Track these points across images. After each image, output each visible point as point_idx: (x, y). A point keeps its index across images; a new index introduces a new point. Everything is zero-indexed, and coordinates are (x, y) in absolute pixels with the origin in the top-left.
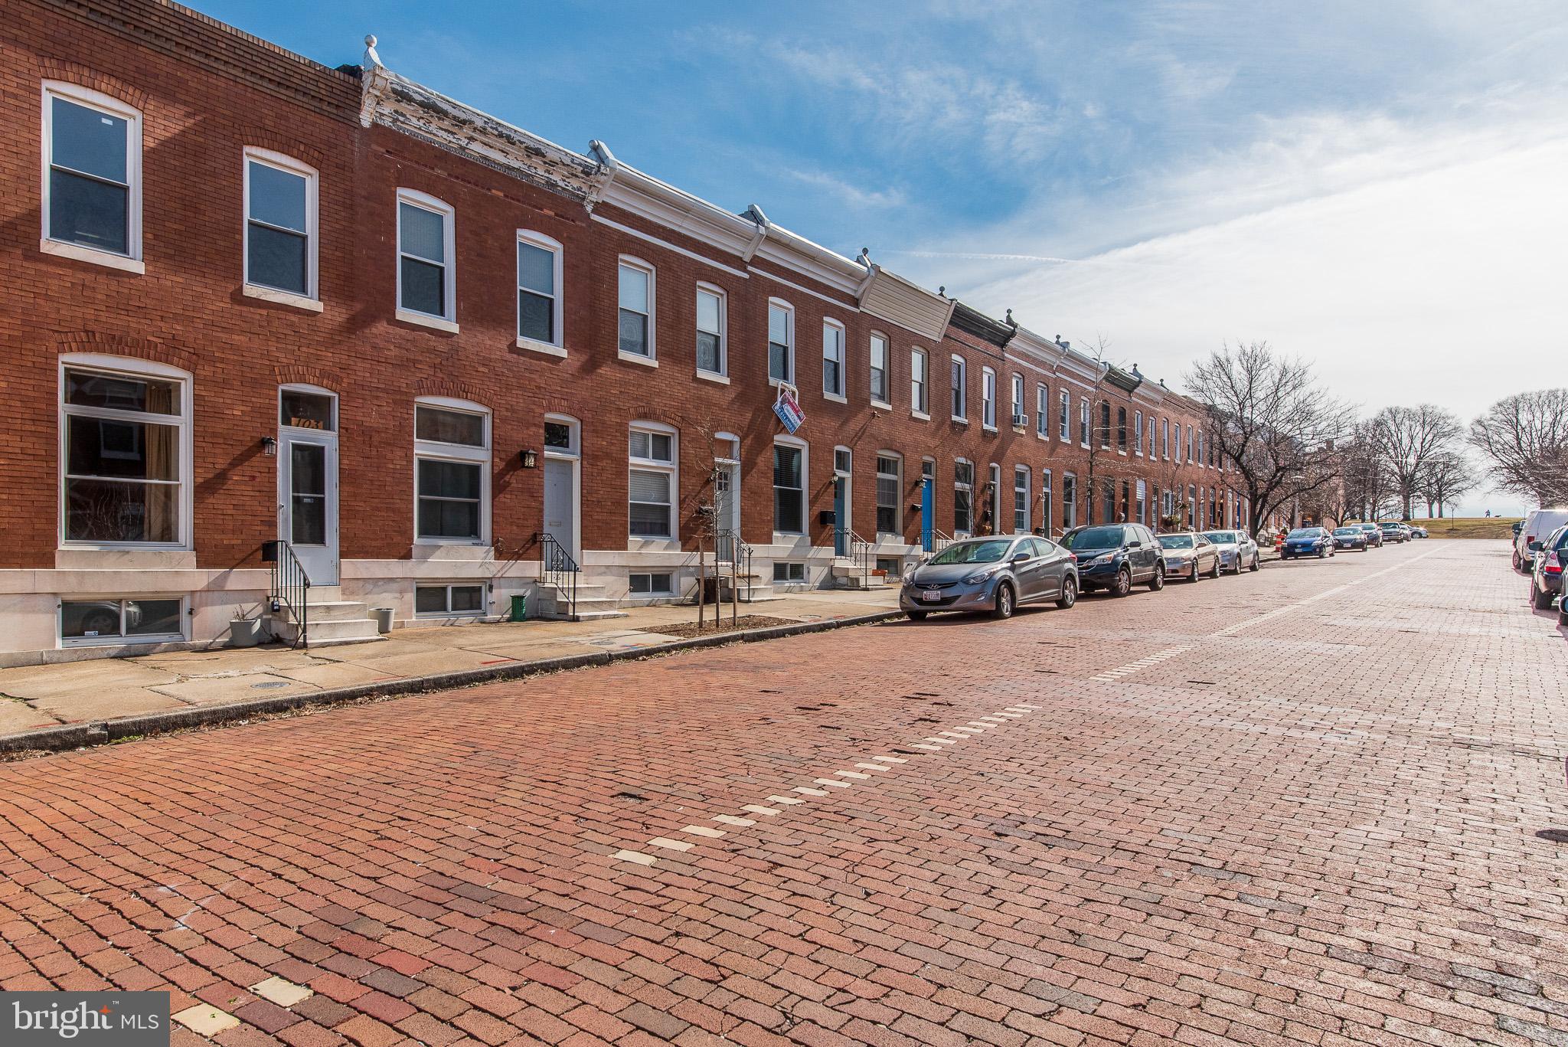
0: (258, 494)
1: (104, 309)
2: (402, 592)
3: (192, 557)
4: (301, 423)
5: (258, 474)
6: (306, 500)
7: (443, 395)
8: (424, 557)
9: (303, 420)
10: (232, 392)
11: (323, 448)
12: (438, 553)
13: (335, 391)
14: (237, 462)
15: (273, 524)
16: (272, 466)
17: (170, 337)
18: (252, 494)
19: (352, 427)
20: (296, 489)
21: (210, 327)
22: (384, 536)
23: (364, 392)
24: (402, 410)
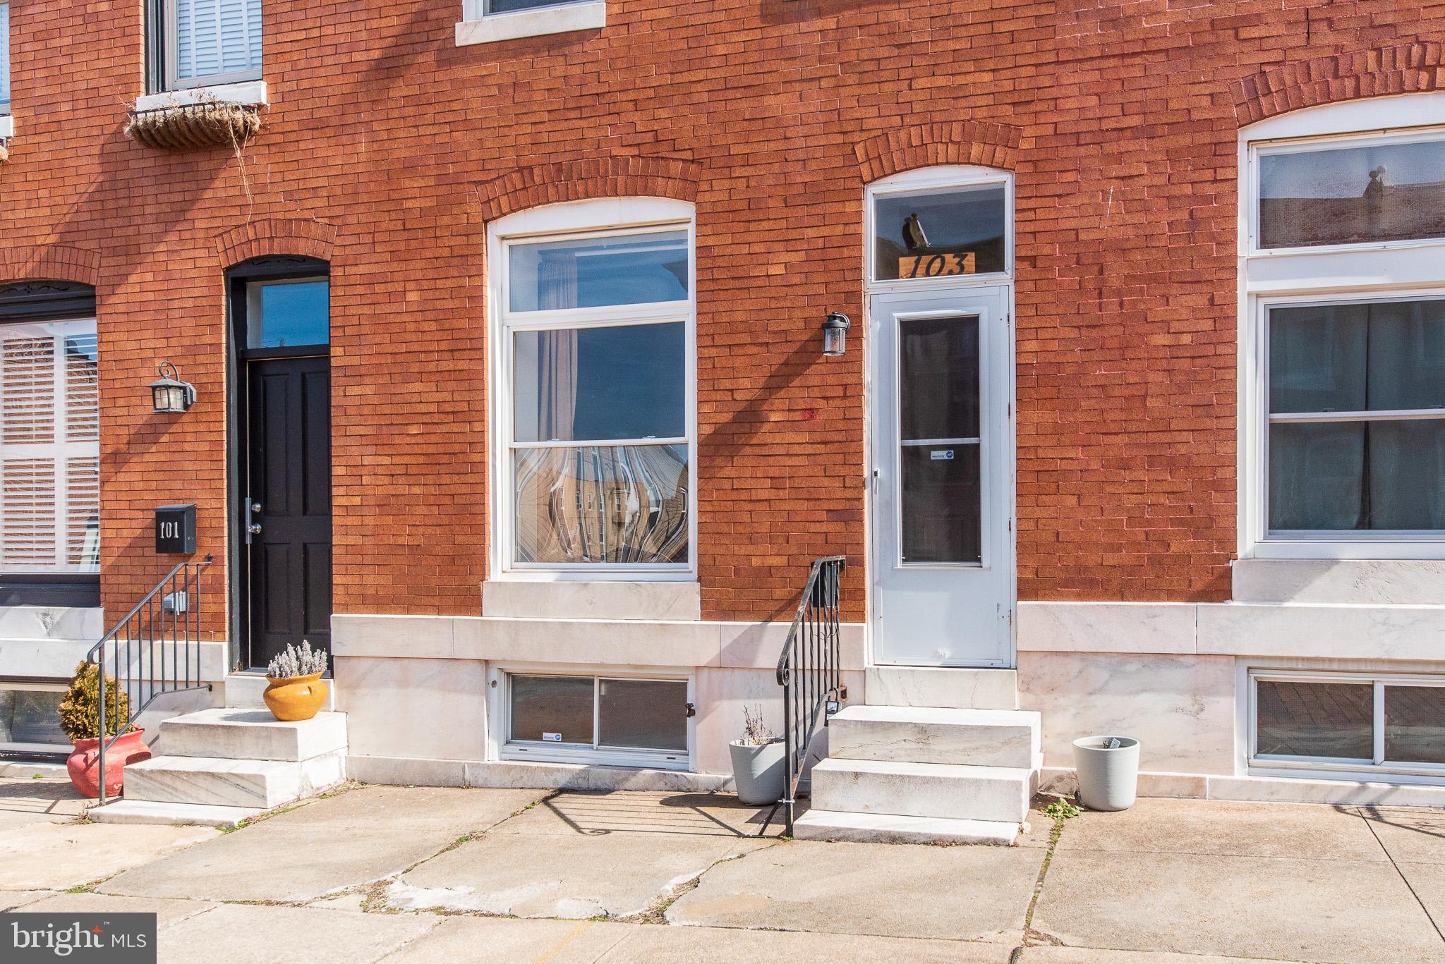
0: (821, 449)
1: (546, 117)
2: (1199, 692)
3: (692, 593)
4: (922, 268)
5: (821, 404)
6: (936, 455)
7: (1343, 98)
8: (1275, 595)
9: (925, 259)
10: (765, 225)
11: (974, 321)
12: (1322, 582)
13: (1001, 167)
14: (778, 381)
15: (851, 516)
16: (851, 380)
17: (649, 137)
18: (809, 449)
19: (1047, 250)
20: (909, 430)
21: (721, 96)
22: (1142, 537)
23: (1082, 150)
24: (1196, 176)
